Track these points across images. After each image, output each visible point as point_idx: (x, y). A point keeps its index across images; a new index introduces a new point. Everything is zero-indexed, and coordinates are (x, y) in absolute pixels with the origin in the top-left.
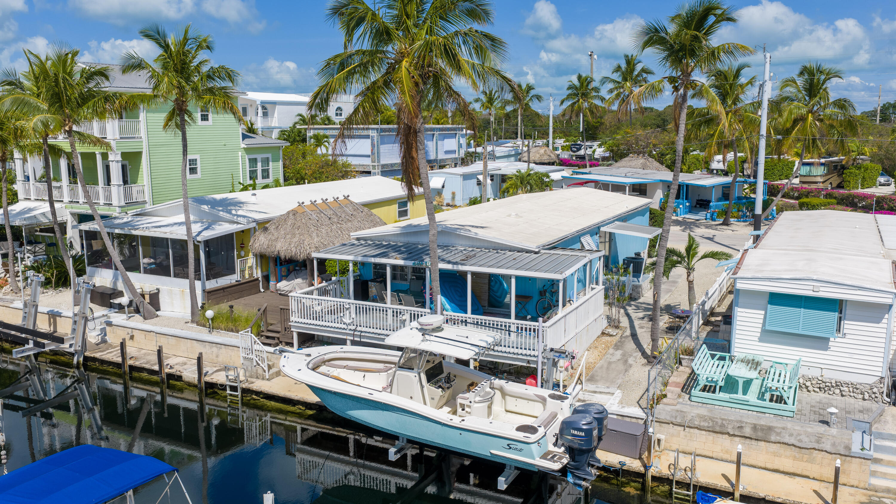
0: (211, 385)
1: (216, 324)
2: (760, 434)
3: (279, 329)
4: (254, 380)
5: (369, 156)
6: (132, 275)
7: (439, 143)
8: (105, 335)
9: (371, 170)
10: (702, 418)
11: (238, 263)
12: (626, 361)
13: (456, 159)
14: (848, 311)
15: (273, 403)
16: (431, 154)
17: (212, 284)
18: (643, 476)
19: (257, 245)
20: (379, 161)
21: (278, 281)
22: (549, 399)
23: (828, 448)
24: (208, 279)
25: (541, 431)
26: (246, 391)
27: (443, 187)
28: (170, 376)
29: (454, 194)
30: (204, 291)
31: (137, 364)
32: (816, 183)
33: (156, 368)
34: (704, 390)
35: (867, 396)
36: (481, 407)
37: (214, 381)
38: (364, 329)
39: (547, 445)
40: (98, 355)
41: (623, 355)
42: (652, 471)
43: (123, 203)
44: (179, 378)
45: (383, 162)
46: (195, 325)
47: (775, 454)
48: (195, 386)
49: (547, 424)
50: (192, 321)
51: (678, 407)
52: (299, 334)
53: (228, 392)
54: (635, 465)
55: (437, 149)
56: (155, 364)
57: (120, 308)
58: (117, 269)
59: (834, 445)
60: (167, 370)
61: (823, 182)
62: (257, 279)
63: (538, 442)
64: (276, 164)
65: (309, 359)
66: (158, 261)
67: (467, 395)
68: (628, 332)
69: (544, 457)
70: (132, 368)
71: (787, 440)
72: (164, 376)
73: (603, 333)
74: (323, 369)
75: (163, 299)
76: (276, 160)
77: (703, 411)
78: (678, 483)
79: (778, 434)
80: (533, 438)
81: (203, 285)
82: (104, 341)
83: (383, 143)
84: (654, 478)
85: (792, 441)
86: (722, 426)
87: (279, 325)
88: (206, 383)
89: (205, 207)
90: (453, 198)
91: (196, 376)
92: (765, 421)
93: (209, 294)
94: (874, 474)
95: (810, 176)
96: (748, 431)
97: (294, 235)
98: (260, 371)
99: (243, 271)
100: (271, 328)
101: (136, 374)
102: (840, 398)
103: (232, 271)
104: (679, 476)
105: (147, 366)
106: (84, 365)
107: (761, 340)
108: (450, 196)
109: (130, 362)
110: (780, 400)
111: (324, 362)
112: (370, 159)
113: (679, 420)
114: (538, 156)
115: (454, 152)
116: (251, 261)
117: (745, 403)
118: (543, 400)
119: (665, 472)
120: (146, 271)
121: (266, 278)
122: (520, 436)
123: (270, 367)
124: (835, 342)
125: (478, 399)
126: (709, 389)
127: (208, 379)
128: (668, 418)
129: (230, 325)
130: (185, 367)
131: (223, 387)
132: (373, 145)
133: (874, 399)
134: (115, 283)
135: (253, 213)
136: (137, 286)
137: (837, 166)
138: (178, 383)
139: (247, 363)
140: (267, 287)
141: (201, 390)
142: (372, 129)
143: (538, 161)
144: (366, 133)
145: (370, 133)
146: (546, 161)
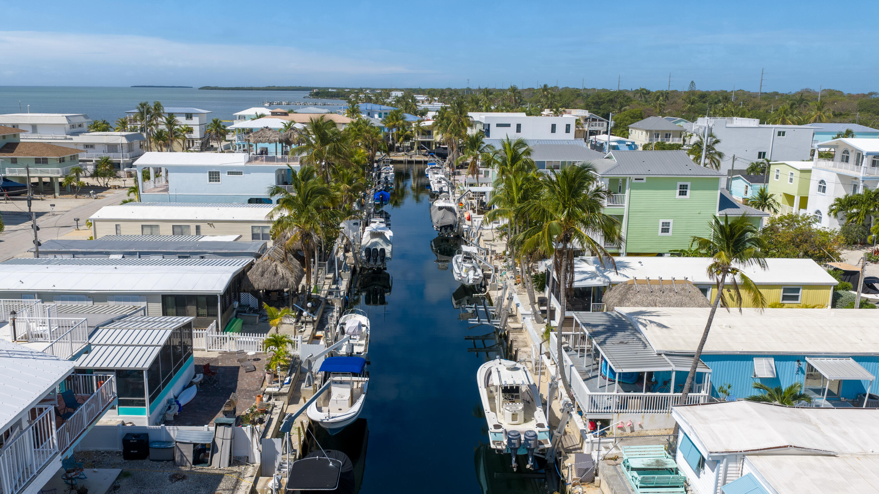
25: (501, 430)
36: (508, 413)
125: (508, 408)
135: (619, 276)
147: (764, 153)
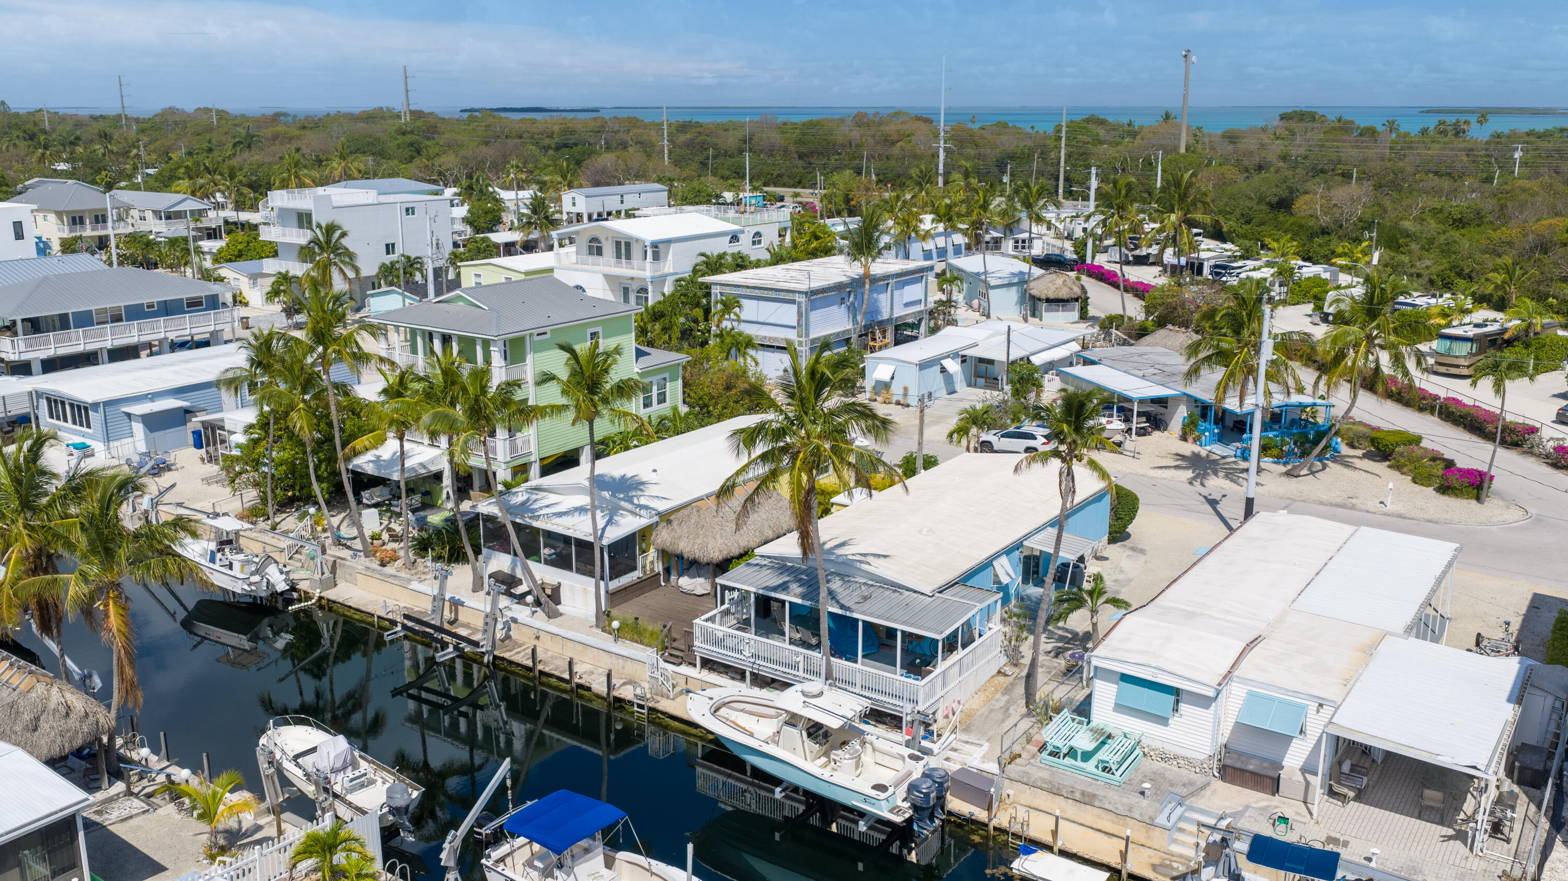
0: (618, 700)
1: (621, 634)
2: (1087, 799)
3: (683, 647)
4: (659, 698)
5: (794, 327)
6: (531, 564)
7: (896, 293)
8: (509, 629)
9: (797, 347)
10: (1043, 779)
11: (640, 560)
12: (1008, 709)
13: (922, 312)
14: (1183, 698)
15: (677, 724)
16: (884, 310)
17: (615, 584)
18: (986, 825)
19: (659, 541)
20: (807, 335)
21: (680, 575)
22: (907, 759)
23: (1137, 817)
24: (611, 579)
25: (891, 790)
26: (651, 710)
27: (892, 378)
28: (580, 686)
29: (906, 389)
30: (607, 592)
31: (547, 669)
32: (1457, 366)
33: (566, 676)
34: (1050, 754)
35: (1198, 770)
36: (848, 764)
37: (622, 696)
38: (762, 663)
39: (895, 800)
40: (507, 655)
41: (1008, 702)
42: (995, 823)
43: (508, 459)
44: (589, 689)
45: (813, 335)
46: (599, 631)
47: (1098, 817)
48: (603, 698)
49: (897, 785)
50: (597, 626)
51: (1026, 769)
52: (702, 658)
53: (636, 709)
54: (981, 815)
55: (892, 304)
56: (564, 672)
57: (521, 598)
58: (515, 554)
59: (1141, 815)
60: (576, 680)
61: (1468, 367)
62: (659, 574)
63: (887, 799)
64: (674, 383)
65: (711, 702)
66: (558, 550)
67: (839, 752)
68: (1024, 673)
69: (891, 811)
70: (541, 672)
71: (1107, 806)
72: (574, 685)
73: (999, 672)
74: (723, 711)
75: (564, 594)
76: (673, 379)
77: (1045, 775)
78: (1013, 834)
79: (1101, 801)
80: (883, 796)
81: (607, 586)
82: (508, 637)
83: (813, 308)
84: (995, 829)
85: (1110, 808)
86: (1059, 789)
87: (682, 641)
88: (615, 697)
89: (606, 494)
90: (905, 395)
91: (606, 690)
92: (1093, 788)
93: (614, 596)
94: (1175, 841)
95: (1449, 356)
96: (1078, 796)
97: (697, 536)
98: (665, 691)
99: (644, 567)
100: (675, 644)
101: (544, 679)
102: (1176, 769)
103: (634, 568)
104: (1016, 828)
105: (557, 673)
106: (494, 663)
107: (1115, 710)
108: (901, 392)
109: (540, 667)
110: (1107, 770)
111: (725, 704)
112: (795, 331)
113: (1025, 780)
114: (1053, 288)
115: (919, 302)
116: (652, 554)
117: (1082, 770)
118: (903, 758)
119: (1005, 824)
120: (547, 562)
121: (667, 571)
122: (874, 793)
123: (674, 686)
124: (1174, 721)
125: (847, 756)
126: (1054, 754)
127: (615, 693)
128: (1017, 777)
129: (636, 637)
130: (593, 677)
131: (631, 703)
132: (800, 314)
133: (1202, 773)
134: (513, 569)
135: (656, 500)
136: (538, 577)
137: (1495, 340)
138: (586, 693)
139: (652, 681)
140: (667, 580)
141: (609, 704)
142: (799, 292)
143: (1052, 296)
144: (789, 296)
145: (797, 297)
146: (1065, 297)
147: (393, 245)
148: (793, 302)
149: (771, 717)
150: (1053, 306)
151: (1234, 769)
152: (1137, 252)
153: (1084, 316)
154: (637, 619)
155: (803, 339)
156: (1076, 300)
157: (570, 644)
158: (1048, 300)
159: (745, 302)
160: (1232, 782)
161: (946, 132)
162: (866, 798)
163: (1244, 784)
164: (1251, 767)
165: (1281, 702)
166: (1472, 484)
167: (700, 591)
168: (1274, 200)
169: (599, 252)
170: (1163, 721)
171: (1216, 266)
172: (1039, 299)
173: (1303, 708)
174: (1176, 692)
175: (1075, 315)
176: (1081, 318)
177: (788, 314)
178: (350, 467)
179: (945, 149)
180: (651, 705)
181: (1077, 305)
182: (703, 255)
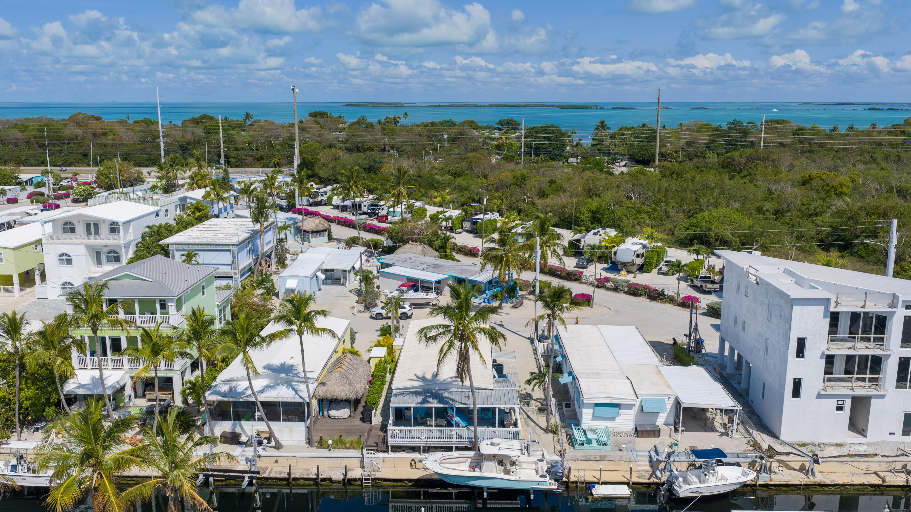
0: (352, 480)
1: (335, 447)
2: (602, 459)
4: (374, 473)
5: (229, 265)
9: (233, 275)
10: (582, 456)
12: (536, 433)
14: (622, 406)
21: (328, 410)
23: (625, 459)
25: (548, 476)
26: (375, 479)
27: (297, 287)
28: (323, 479)
30: (307, 427)
31: (297, 476)
33: (312, 476)
34: (579, 445)
35: (629, 436)
36: (519, 471)
37: (354, 477)
38: (431, 440)
41: (533, 430)
42: (571, 480)
44: (329, 480)
47: (610, 465)
48: (342, 482)
50: (311, 447)
51: (572, 454)
52: (392, 446)
53: (364, 481)
56: (309, 474)
57: (247, 444)
58: (234, 420)
60: (321, 477)
62: (318, 412)
65: (437, 463)
67: (514, 467)
69: (550, 485)
70: (295, 479)
72: (320, 480)
75: (278, 435)
77: (581, 453)
78: (580, 482)
79: (609, 457)
80: (547, 479)
81: (307, 424)
83: (238, 253)
84: (572, 482)
85: (612, 459)
86: (590, 458)
89: (283, 375)
91: (342, 477)
92: (603, 453)
94: (638, 465)
96: (598, 458)
98: (376, 468)
100: (369, 445)
104: (580, 480)
105: (305, 476)
107: (592, 420)
110: (605, 444)
112: (230, 267)
113: (573, 458)
115: (270, 242)
117: (594, 447)
118: (536, 462)
119: (575, 479)
121: (320, 410)
122: (543, 479)
124: (618, 418)
125: (518, 468)
126: (581, 444)
127: (350, 477)
128: (570, 458)
129: (341, 446)
131: (360, 480)
132: (233, 257)
133: (631, 436)
134: (234, 429)
138: (324, 483)
139: (368, 465)
140: (321, 415)
142: (233, 245)
143: (315, 230)
144: (227, 247)
145: (231, 248)
146: (321, 229)
148: (229, 250)
149: (465, 462)
150: (315, 235)
151: (642, 431)
152: (316, 200)
153: (331, 239)
154: (341, 436)
155: (237, 271)
156: (326, 230)
157: (301, 459)
158: (313, 232)
159: (200, 253)
160: (642, 437)
161: (163, 132)
162: (539, 482)
163: (647, 436)
164: (648, 429)
165: (655, 400)
166: (586, 300)
167: (346, 416)
168: (367, 166)
169: (73, 230)
170: (613, 419)
171: (372, 205)
172: (308, 232)
173: (664, 400)
174: (618, 406)
175: (326, 238)
176: (329, 239)
177: (226, 257)
178: (65, 393)
179: (164, 142)
180: (373, 477)
181: (326, 233)
182: (148, 227)
